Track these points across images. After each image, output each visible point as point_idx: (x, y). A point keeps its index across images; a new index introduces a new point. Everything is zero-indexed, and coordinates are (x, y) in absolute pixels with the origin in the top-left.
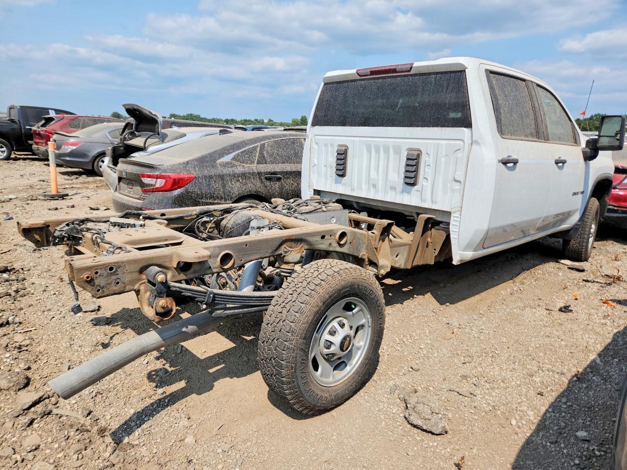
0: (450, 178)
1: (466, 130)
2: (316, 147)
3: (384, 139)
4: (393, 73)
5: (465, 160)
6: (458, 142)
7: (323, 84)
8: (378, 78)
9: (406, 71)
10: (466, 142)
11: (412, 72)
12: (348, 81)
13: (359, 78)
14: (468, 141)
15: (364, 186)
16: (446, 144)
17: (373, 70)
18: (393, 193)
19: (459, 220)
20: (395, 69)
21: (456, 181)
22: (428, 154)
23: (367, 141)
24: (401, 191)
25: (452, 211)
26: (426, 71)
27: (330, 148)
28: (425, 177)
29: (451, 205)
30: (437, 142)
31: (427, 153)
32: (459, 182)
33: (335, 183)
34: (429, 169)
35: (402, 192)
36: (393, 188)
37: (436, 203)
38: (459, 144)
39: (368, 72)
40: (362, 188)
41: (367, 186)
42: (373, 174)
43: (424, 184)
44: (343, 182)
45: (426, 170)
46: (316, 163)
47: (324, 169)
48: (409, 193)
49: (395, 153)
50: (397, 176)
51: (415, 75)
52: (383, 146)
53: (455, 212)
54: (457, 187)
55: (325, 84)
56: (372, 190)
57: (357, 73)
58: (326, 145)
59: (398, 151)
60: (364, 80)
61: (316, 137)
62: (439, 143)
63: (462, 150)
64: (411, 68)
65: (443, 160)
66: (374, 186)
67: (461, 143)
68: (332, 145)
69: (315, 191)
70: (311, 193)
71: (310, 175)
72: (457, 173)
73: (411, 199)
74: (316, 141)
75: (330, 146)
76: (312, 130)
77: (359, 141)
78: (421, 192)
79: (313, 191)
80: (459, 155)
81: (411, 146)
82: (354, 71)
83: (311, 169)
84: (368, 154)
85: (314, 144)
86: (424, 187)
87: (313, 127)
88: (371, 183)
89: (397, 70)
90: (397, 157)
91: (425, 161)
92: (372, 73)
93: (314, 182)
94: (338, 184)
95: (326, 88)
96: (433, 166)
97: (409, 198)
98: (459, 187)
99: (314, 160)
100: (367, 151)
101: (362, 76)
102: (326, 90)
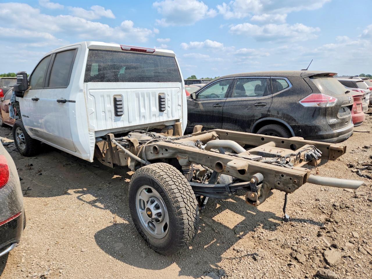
0: (177, 104)
1: (180, 83)
4: (144, 52)
5: (181, 96)
7: (87, 50)
9: (151, 53)
14: (181, 88)
15: (137, 118)
16: (174, 90)
18: (155, 118)
19: (182, 121)
23: (136, 91)
25: (180, 118)
27: (107, 99)
28: (168, 106)
29: (179, 116)
31: (168, 95)
32: (180, 105)
33: (115, 121)
35: (159, 116)
36: (154, 115)
37: (174, 117)
38: (178, 89)
39: (130, 48)
40: (136, 120)
41: (138, 118)
42: (142, 110)
44: (121, 119)
45: (168, 102)
46: (94, 110)
47: (103, 114)
48: (162, 115)
49: (153, 96)
50: (155, 109)
51: (155, 55)
52: (146, 93)
55: (90, 50)
56: (143, 119)
57: (121, 48)
58: (103, 96)
60: (124, 52)
61: (91, 91)
62: (172, 90)
63: (179, 92)
64: (154, 51)
65: (174, 97)
66: (144, 117)
67: (179, 89)
68: (109, 96)
69: (96, 132)
70: (92, 135)
71: (88, 122)
72: (179, 102)
73: (163, 118)
74: (91, 94)
75: (107, 97)
76: (85, 86)
77: (131, 91)
78: (168, 114)
79: (94, 133)
80: (179, 94)
81: (161, 92)
82: (118, 46)
83: (89, 116)
84: (137, 99)
85: (88, 97)
86: (169, 111)
87: (86, 83)
88: (142, 115)
89: (147, 51)
90: (154, 98)
91: (168, 98)
92: (132, 50)
93: (95, 126)
94: (117, 122)
95: (92, 53)
96: (171, 100)
97: (162, 118)
98: (180, 108)
99: (91, 108)
100: (137, 97)
101: (124, 50)
102: (93, 55)
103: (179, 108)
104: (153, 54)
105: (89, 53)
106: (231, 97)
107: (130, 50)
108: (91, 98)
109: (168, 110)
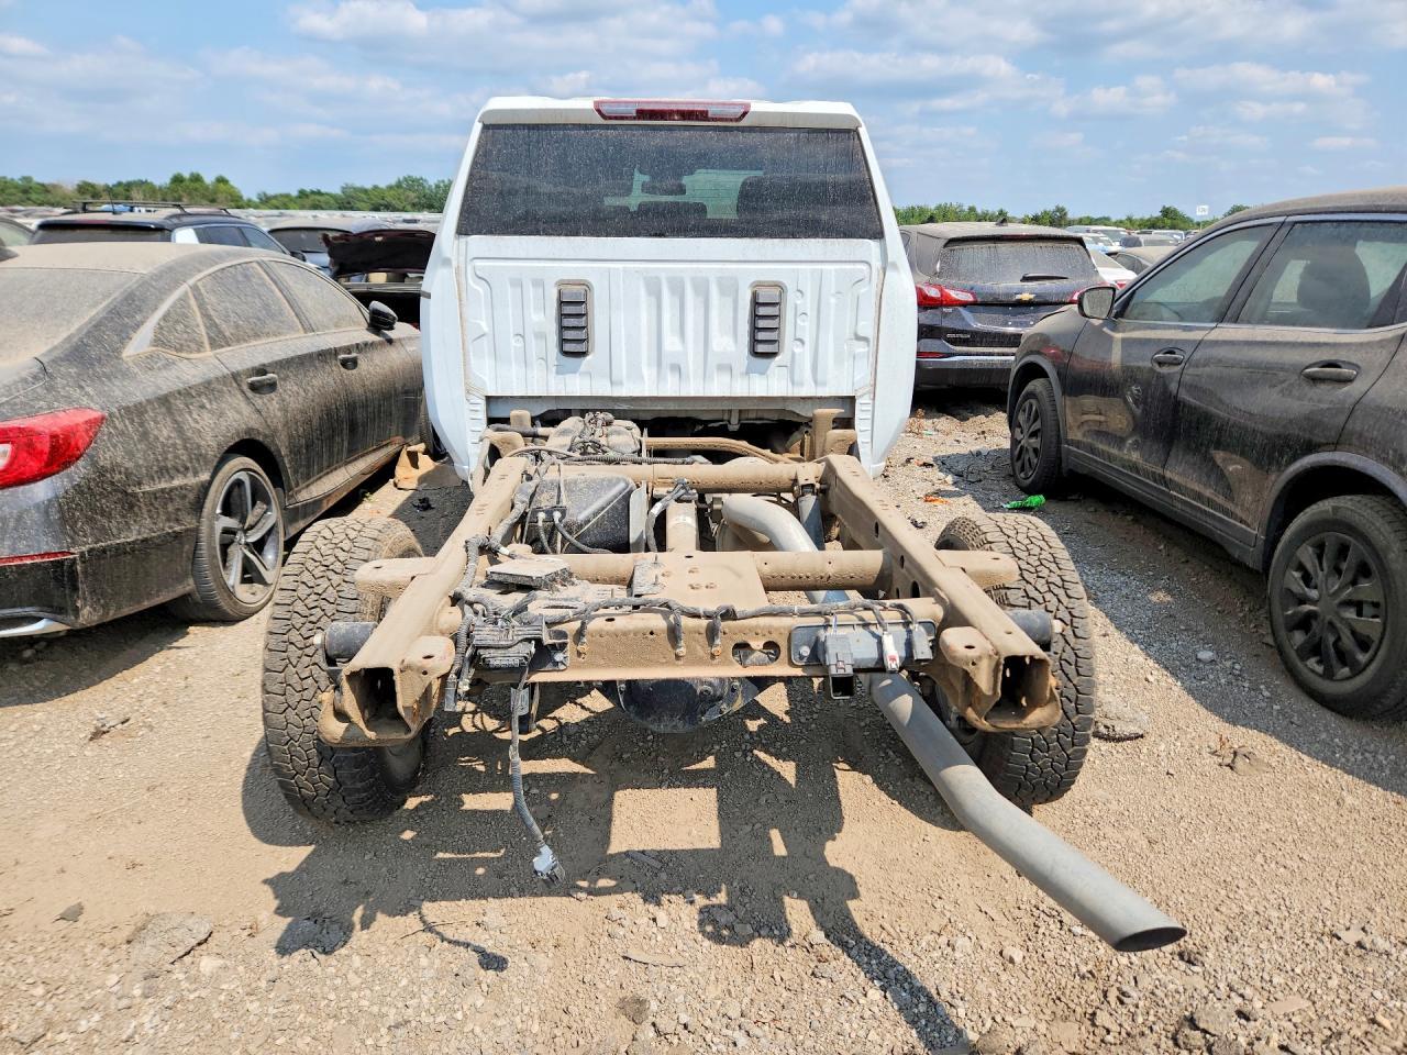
0: (848, 333)
1: (873, 245)
2: (481, 290)
3: (695, 265)
4: (697, 119)
5: (874, 300)
6: (859, 266)
7: (478, 127)
8: (654, 128)
9: (731, 120)
10: (873, 264)
11: (745, 122)
12: (564, 126)
13: (601, 121)
14: (877, 264)
15: (648, 372)
16: (836, 270)
17: (647, 107)
18: (726, 378)
19: (870, 408)
20: (707, 112)
21: (858, 338)
22: (801, 292)
23: (646, 270)
24: (744, 370)
25: (857, 395)
26: (776, 124)
27: (531, 292)
28: (798, 337)
29: (853, 384)
30: (819, 266)
31: (799, 291)
32: (865, 339)
33: (557, 373)
34: (804, 321)
35: (747, 373)
36: (726, 368)
37: (824, 384)
38: (862, 271)
39: (632, 111)
40: (643, 378)
41: (654, 370)
42: (671, 343)
43: (797, 350)
44: (582, 368)
45: (799, 322)
46: (485, 328)
47: (515, 343)
48: (762, 373)
49: (723, 292)
50: (731, 342)
51: (751, 129)
52: (693, 280)
53: (860, 397)
54: (861, 350)
55: (486, 127)
56: (672, 377)
57: (599, 111)
58: (517, 283)
59: (729, 287)
60: (614, 127)
61: (478, 263)
62: (822, 270)
63: (867, 280)
64: (745, 114)
65: (833, 301)
66: (677, 368)
67: (864, 267)
68: (539, 283)
69: (489, 399)
70: (478, 408)
71: (466, 363)
72: (861, 324)
73: (770, 384)
74: (478, 273)
75: (533, 285)
76: (463, 246)
77: (625, 270)
78: (791, 368)
79: (483, 402)
80: (862, 291)
81: (762, 279)
82: (587, 104)
83: (470, 348)
84: (653, 300)
85: (470, 282)
86: (797, 357)
87: (464, 239)
88: (666, 362)
89: (710, 115)
90: (729, 301)
91: (796, 306)
92: (642, 114)
93: (486, 379)
94: (568, 376)
95: (493, 136)
96: (812, 313)
97: (766, 383)
98: (867, 349)
99: (478, 321)
100: (649, 293)
101: (610, 118)
102: (494, 144)
103: (861, 348)
104: (742, 123)
105: (480, 138)
106: (1236, 320)
107: (635, 118)
108: (480, 288)
109: (793, 354)
